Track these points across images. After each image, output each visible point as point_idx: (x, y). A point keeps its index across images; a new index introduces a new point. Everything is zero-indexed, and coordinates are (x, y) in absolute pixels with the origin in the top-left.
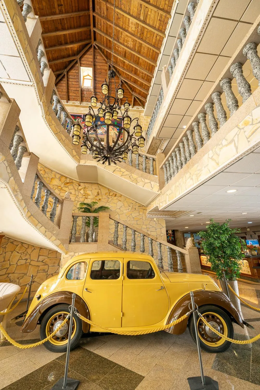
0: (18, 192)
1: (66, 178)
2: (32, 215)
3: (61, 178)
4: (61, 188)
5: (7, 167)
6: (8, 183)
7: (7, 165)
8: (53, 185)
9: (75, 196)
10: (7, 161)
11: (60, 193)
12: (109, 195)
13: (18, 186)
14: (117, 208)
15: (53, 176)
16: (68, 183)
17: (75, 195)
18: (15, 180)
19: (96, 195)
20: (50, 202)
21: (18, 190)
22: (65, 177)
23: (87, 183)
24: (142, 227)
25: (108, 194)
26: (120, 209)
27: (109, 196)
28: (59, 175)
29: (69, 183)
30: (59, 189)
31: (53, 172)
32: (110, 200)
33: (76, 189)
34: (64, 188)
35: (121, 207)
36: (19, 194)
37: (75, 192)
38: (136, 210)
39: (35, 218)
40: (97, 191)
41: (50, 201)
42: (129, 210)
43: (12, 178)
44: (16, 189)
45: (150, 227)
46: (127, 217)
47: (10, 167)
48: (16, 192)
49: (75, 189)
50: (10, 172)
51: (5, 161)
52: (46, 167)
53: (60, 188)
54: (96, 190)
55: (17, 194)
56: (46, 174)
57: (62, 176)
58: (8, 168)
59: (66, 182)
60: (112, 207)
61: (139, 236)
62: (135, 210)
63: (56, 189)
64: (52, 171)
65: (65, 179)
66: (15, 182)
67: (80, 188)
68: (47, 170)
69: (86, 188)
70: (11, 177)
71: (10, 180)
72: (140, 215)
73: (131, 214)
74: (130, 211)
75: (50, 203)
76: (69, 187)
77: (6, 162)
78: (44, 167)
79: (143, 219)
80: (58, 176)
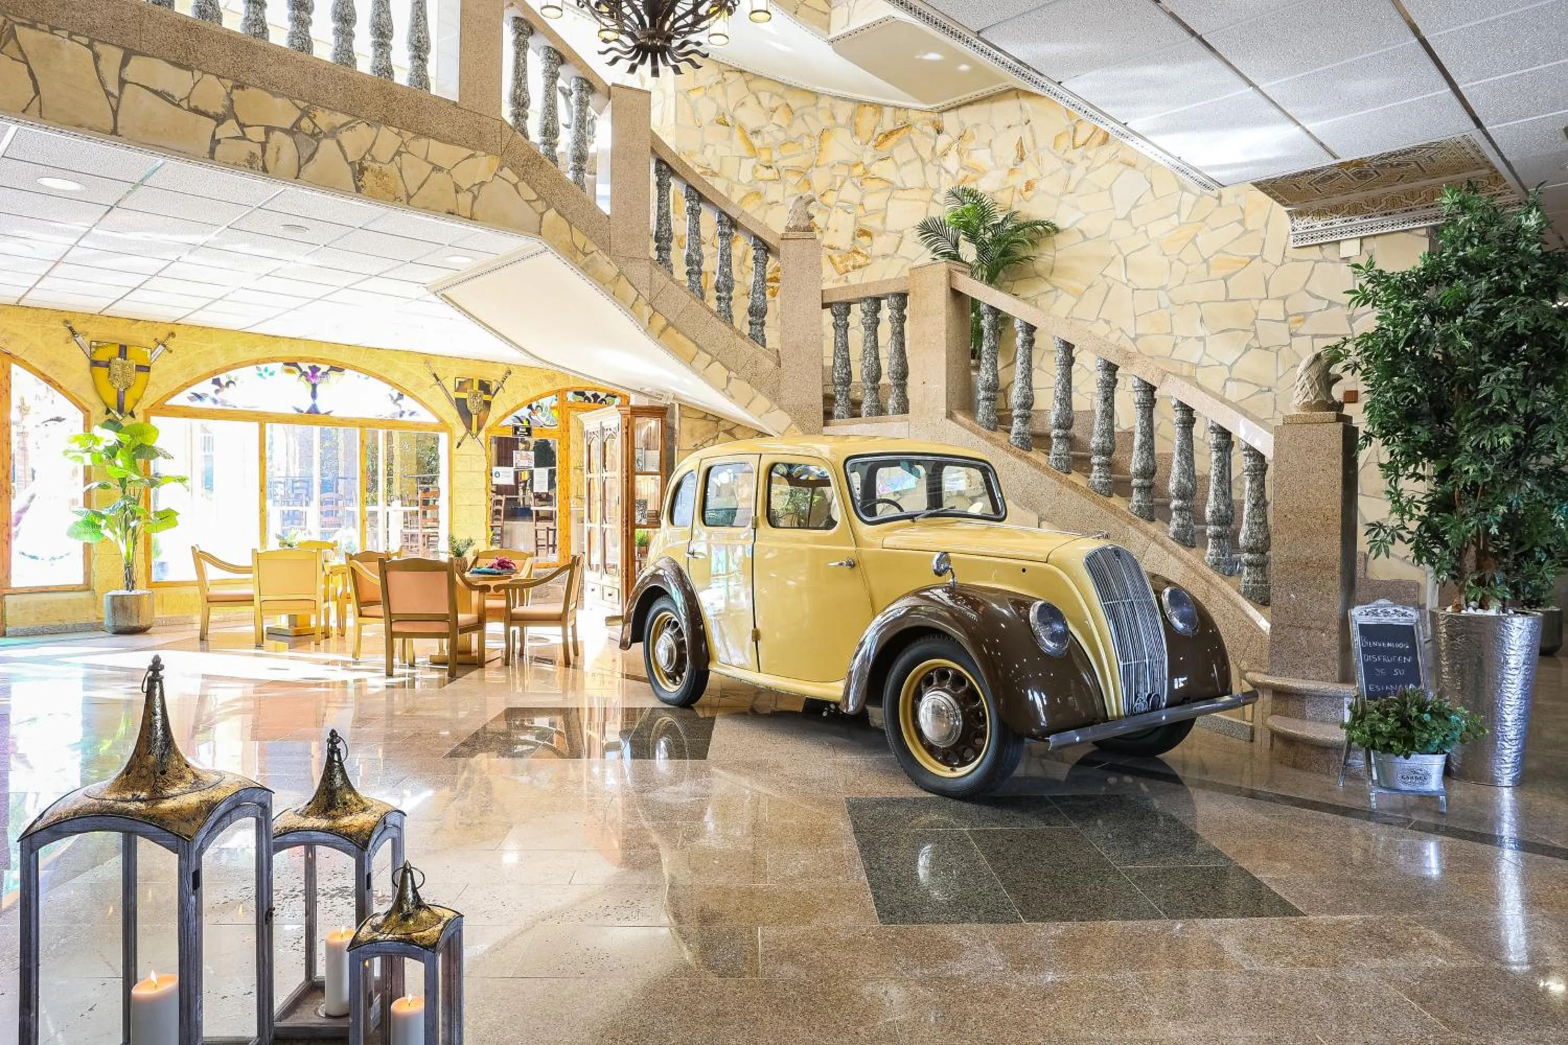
0: (595, 254)
1: (879, 107)
2: (673, 326)
3: (858, 120)
4: (866, 171)
5: (515, 185)
6: (540, 233)
7: (515, 179)
8: (833, 167)
9: (927, 195)
10: (513, 167)
11: (863, 197)
12: (1075, 147)
13: (585, 232)
14: (1116, 219)
15: (826, 122)
16: (888, 135)
17: (924, 188)
18: (563, 216)
19: (1010, 163)
20: (831, 252)
21: (590, 247)
22: (872, 104)
23: (970, 103)
24: (1257, 313)
25: (1065, 142)
26: (1128, 218)
27: (1074, 155)
28: (848, 107)
29: (891, 133)
30: (855, 180)
31: (824, 102)
32: (1078, 172)
33: (927, 155)
34: (875, 169)
35: (1135, 206)
36: (599, 258)
37: (924, 172)
38: (1224, 202)
39: (684, 334)
40: (1013, 137)
41: (831, 248)
42: (1178, 213)
43: (551, 214)
44: (581, 247)
45: (1314, 305)
46: (1171, 263)
47: (528, 183)
48: (586, 254)
49: (922, 160)
50: (534, 196)
51: (501, 168)
52: (789, 87)
53: (859, 170)
54: (1012, 130)
55: (591, 260)
56: (798, 123)
57: (862, 104)
58: (523, 185)
59: (879, 130)
60: (1087, 214)
61: (1234, 375)
62: (1220, 205)
63: (843, 183)
64: (816, 95)
65: (875, 114)
66: (570, 224)
67: (943, 141)
68: (796, 102)
69: (967, 136)
70: (542, 214)
71: (544, 223)
72: (1246, 232)
73: (1193, 240)
74: (1183, 220)
75: (830, 257)
76: (896, 153)
77: (507, 172)
78: (781, 90)
79: (1265, 261)
80: (844, 111)
